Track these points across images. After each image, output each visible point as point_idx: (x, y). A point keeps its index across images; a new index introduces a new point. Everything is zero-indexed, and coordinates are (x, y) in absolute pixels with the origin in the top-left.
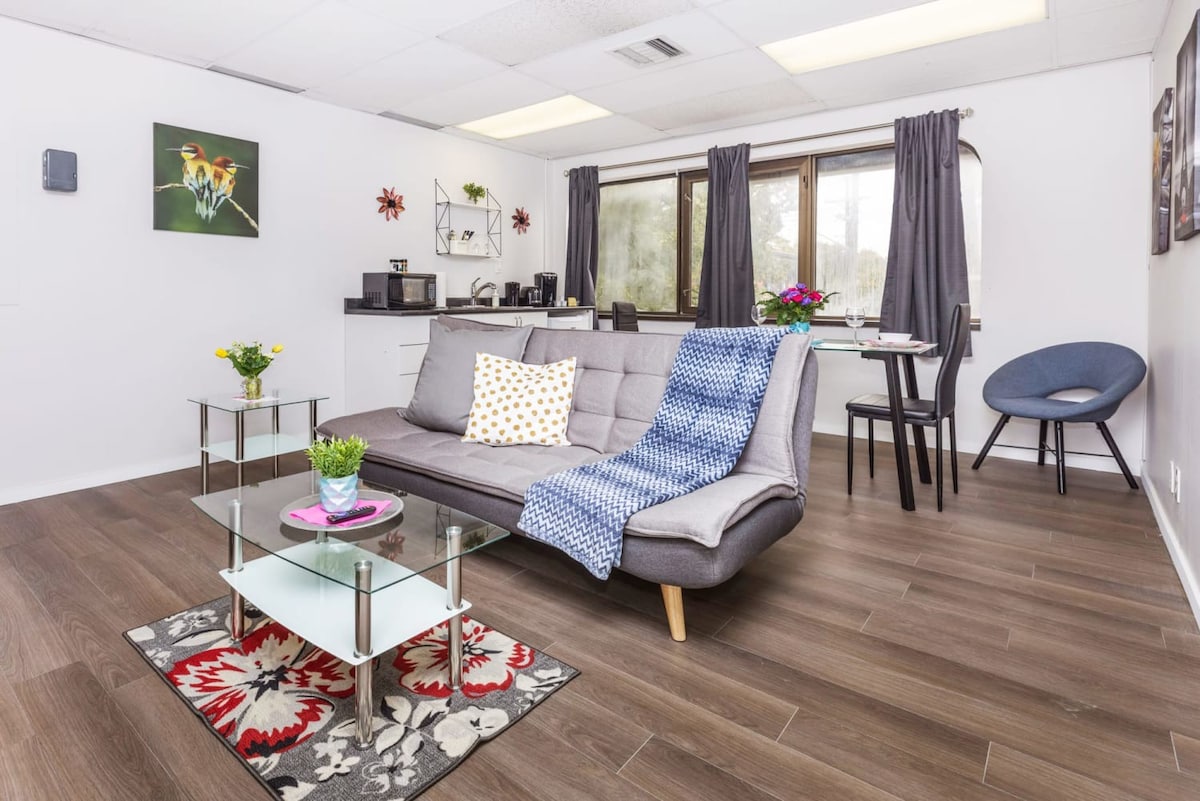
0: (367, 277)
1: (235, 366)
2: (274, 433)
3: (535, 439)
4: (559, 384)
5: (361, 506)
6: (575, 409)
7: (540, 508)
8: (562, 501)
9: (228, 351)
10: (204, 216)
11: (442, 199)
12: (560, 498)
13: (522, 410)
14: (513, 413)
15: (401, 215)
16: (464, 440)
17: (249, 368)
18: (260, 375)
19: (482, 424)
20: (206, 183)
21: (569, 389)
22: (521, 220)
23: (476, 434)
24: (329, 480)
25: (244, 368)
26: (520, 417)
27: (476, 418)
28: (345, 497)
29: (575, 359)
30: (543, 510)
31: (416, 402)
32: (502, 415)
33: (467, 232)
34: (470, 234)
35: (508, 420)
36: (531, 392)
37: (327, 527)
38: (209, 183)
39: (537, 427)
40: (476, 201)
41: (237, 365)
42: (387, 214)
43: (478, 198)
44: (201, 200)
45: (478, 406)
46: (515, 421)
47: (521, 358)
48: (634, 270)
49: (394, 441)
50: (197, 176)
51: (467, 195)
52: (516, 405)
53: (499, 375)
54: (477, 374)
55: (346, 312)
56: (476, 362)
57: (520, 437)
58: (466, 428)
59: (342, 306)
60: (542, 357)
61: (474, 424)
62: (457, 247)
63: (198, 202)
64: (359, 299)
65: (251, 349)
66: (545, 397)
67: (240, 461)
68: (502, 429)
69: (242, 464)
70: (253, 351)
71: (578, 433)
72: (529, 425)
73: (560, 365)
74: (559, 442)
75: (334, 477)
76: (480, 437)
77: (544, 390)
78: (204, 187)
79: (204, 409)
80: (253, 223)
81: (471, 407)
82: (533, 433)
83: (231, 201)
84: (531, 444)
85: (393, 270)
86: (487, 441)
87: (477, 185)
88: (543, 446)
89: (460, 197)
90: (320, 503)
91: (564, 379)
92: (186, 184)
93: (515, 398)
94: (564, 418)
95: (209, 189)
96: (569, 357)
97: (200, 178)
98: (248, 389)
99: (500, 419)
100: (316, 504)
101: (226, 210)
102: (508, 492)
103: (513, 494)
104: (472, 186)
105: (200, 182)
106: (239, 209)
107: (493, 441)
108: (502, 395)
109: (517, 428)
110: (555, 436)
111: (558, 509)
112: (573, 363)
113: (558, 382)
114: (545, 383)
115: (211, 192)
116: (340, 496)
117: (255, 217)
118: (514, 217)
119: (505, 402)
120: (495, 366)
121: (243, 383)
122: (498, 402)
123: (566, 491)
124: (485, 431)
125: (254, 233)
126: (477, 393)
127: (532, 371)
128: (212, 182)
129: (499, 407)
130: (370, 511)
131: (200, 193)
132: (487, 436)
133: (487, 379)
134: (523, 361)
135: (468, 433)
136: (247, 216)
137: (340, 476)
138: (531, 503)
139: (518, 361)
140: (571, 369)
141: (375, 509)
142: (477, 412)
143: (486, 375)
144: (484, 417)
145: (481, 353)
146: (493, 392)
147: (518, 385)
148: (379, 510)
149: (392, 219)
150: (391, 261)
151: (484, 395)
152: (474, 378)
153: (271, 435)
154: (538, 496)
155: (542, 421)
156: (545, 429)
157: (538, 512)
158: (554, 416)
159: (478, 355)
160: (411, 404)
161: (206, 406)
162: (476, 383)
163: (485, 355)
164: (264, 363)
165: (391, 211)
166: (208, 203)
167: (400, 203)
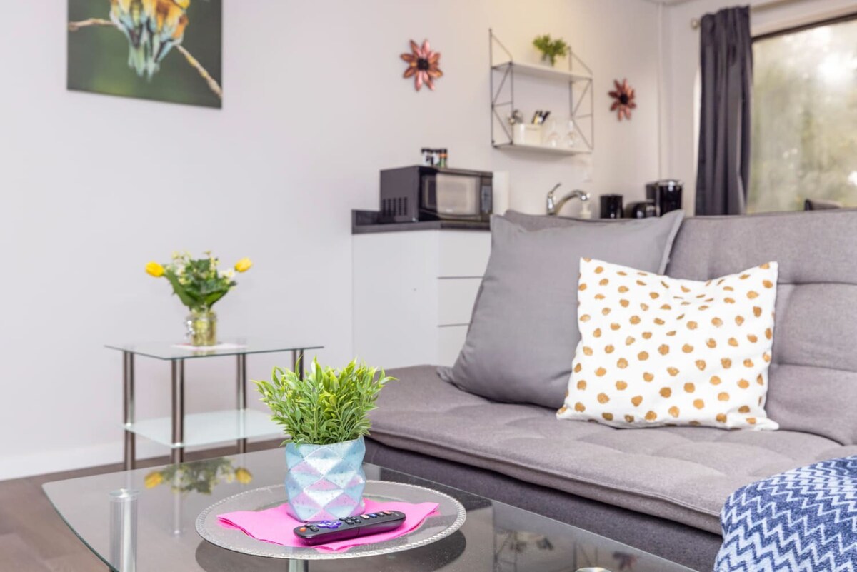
0: (385, 175)
1: (176, 291)
2: (239, 409)
3: (706, 415)
4: (748, 313)
5: (372, 511)
6: (779, 360)
7: (765, 542)
8: (822, 527)
9: (164, 266)
10: (140, 71)
11: (500, 59)
12: (815, 521)
13: (676, 358)
14: (657, 365)
15: (437, 84)
16: (561, 415)
17: (195, 293)
18: (215, 308)
19: (597, 385)
20: (144, 20)
21: (767, 321)
22: (622, 99)
23: (585, 403)
24: (304, 449)
25: (188, 294)
26: (673, 372)
27: (587, 374)
28: (338, 488)
29: (774, 266)
30: (773, 547)
31: (470, 350)
32: (637, 368)
33: (540, 114)
34: (545, 116)
35: (648, 377)
36: (692, 325)
37: (295, 550)
38: (148, 22)
39: (705, 391)
40: (553, 61)
41: (178, 288)
42: (416, 80)
43: (557, 58)
44: (137, 46)
45: (588, 351)
46: (662, 380)
47: (663, 269)
48: (812, 175)
49: (434, 414)
50: (131, 10)
51: (539, 53)
52: (664, 350)
53: (625, 296)
54: (582, 295)
55: (355, 231)
56: (579, 275)
57: (674, 410)
58: (565, 393)
59: (348, 221)
60: (703, 267)
61: (582, 385)
62: (525, 135)
63: (132, 51)
64: (373, 213)
65: (200, 261)
66: (721, 335)
67: (178, 445)
68: (636, 394)
69: (182, 449)
70: (202, 266)
71: (791, 406)
72: (689, 387)
73: (744, 277)
74: (752, 422)
75: (314, 442)
76: (595, 409)
77: (716, 322)
78: (141, 27)
79: (129, 358)
80: (213, 84)
81: (573, 355)
82: (699, 404)
83: (182, 49)
84: (694, 425)
85: (426, 164)
86: (608, 417)
87: (554, 38)
88: (719, 428)
89: (527, 56)
90: (286, 501)
91: (756, 302)
92: (114, 20)
93: (659, 337)
94: (760, 377)
95: (149, 29)
96: (763, 263)
97: (136, 12)
98: (195, 328)
99: (633, 375)
100: (278, 503)
101: (173, 63)
102: (677, 506)
103: (690, 511)
104: (546, 39)
105: (136, 17)
106: (194, 62)
107: (619, 416)
108: (637, 331)
109: (666, 392)
110: (745, 409)
111: (813, 546)
112: (771, 272)
113: (745, 308)
114: (718, 309)
115: (151, 34)
116: (325, 485)
117: (218, 77)
118: (612, 94)
119: (641, 345)
120: (616, 281)
121: (188, 319)
122: (628, 344)
123: (828, 505)
124: (603, 398)
125: (214, 101)
126: (586, 329)
127: (685, 290)
128: (153, 19)
129: (631, 354)
130: (391, 523)
131: (135, 35)
132: (606, 408)
133: (602, 304)
134: (667, 272)
135: (570, 401)
136: (204, 73)
137: (327, 441)
138: (740, 531)
139: (657, 272)
140: (768, 285)
141: (403, 519)
142: (587, 364)
143: (600, 297)
144: (601, 372)
145: (588, 259)
146: (615, 327)
147: (663, 315)
148: (410, 522)
149: (424, 89)
150: (423, 150)
151: (598, 333)
152: (578, 304)
153: (234, 413)
154: (756, 517)
155: (715, 380)
156: (723, 396)
157: (760, 551)
158: (739, 371)
159: (582, 261)
160: (463, 355)
161: (132, 355)
162: (581, 311)
163: (595, 263)
164: (220, 289)
165: (422, 75)
166: (148, 51)
167: (436, 63)
